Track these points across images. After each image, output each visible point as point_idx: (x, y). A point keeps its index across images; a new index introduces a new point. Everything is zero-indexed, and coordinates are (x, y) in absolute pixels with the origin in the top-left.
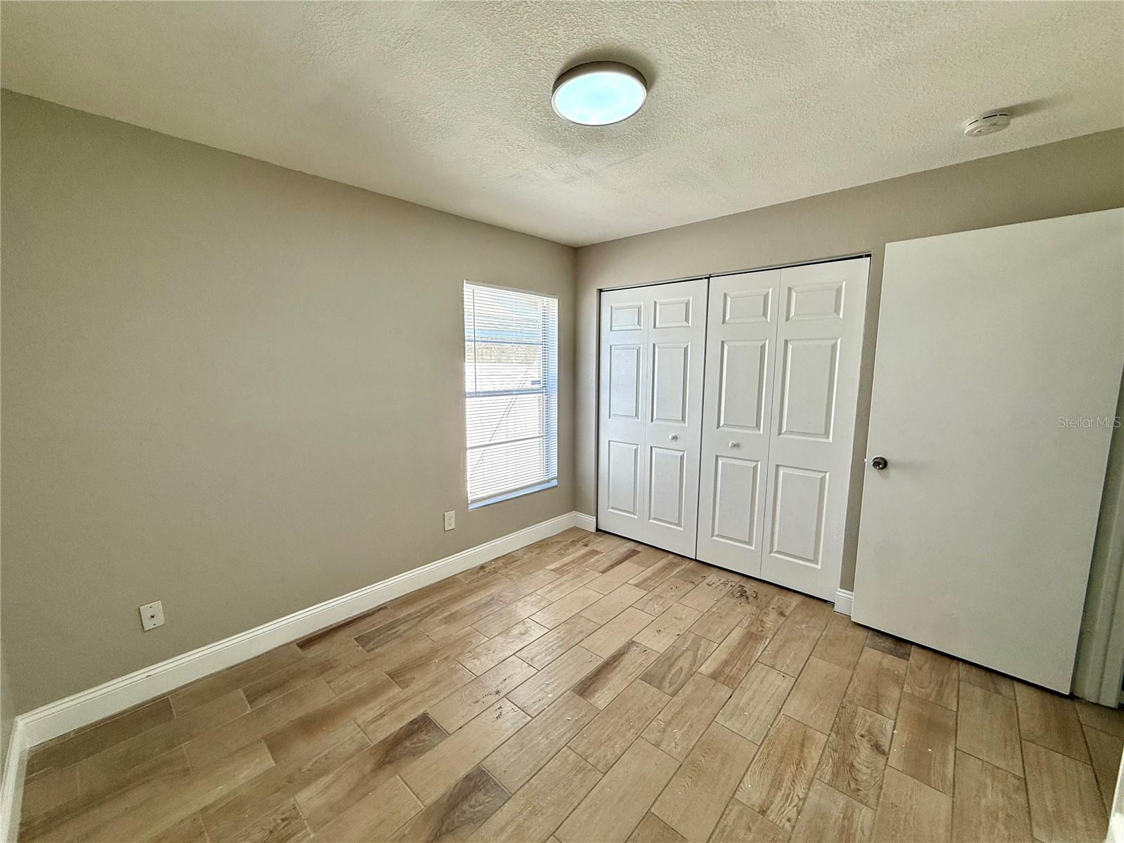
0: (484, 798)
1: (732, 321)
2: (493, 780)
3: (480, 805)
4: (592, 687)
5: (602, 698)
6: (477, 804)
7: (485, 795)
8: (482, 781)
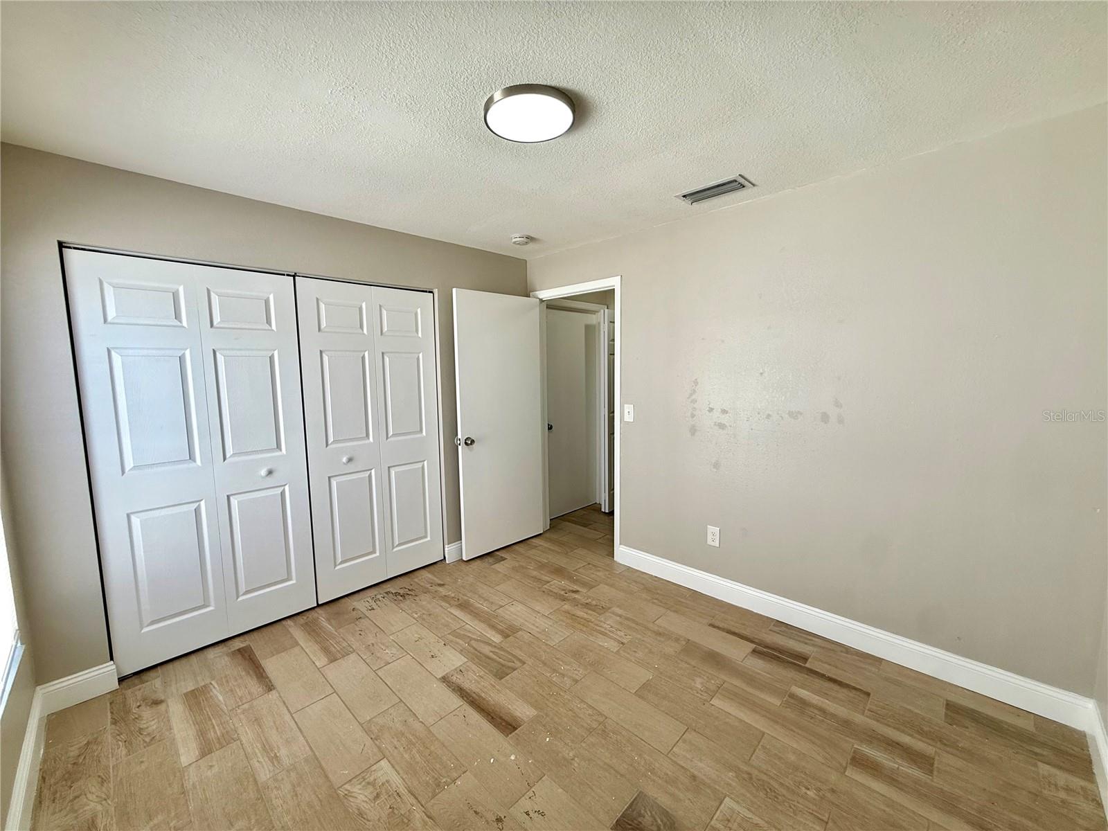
0: (647, 817)
1: (326, 330)
2: (626, 810)
3: (655, 819)
4: (506, 718)
5: (522, 710)
6: (655, 824)
7: (644, 817)
8: (630, 822)
